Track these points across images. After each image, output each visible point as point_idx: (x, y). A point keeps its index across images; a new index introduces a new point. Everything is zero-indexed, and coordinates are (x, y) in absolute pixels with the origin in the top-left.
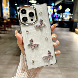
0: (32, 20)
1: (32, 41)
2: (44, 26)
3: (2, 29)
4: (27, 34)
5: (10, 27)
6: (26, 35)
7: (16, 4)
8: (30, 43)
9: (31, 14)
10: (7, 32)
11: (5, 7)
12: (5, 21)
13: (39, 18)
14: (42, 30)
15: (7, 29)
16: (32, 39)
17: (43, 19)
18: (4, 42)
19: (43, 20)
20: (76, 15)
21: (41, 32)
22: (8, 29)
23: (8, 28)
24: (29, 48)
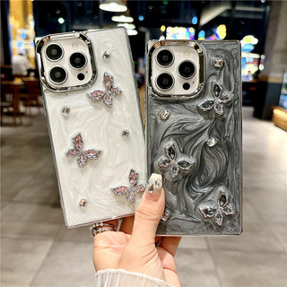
0: (81, 77)
1: (78, 140)
2: (118, 93)
3: (5, 110)
4: (66, 118)
5: (34, 102)
6: (62, 121)
7: (61, 21)
8: (72, 148)
9: (77, 60)
10: (25, 120)
11: (20, 31)
12: (18, 81)
13: (103, 69)
14: (110, 106)
15: (22, 109)
16: (80, 135)
17: (114, 72)
18: (10, 158)
19: (115, 78)
20: (276, 59)
21: (107, 114)
22: (28, 109)
23: (26, 105)
24: (70, 162)
